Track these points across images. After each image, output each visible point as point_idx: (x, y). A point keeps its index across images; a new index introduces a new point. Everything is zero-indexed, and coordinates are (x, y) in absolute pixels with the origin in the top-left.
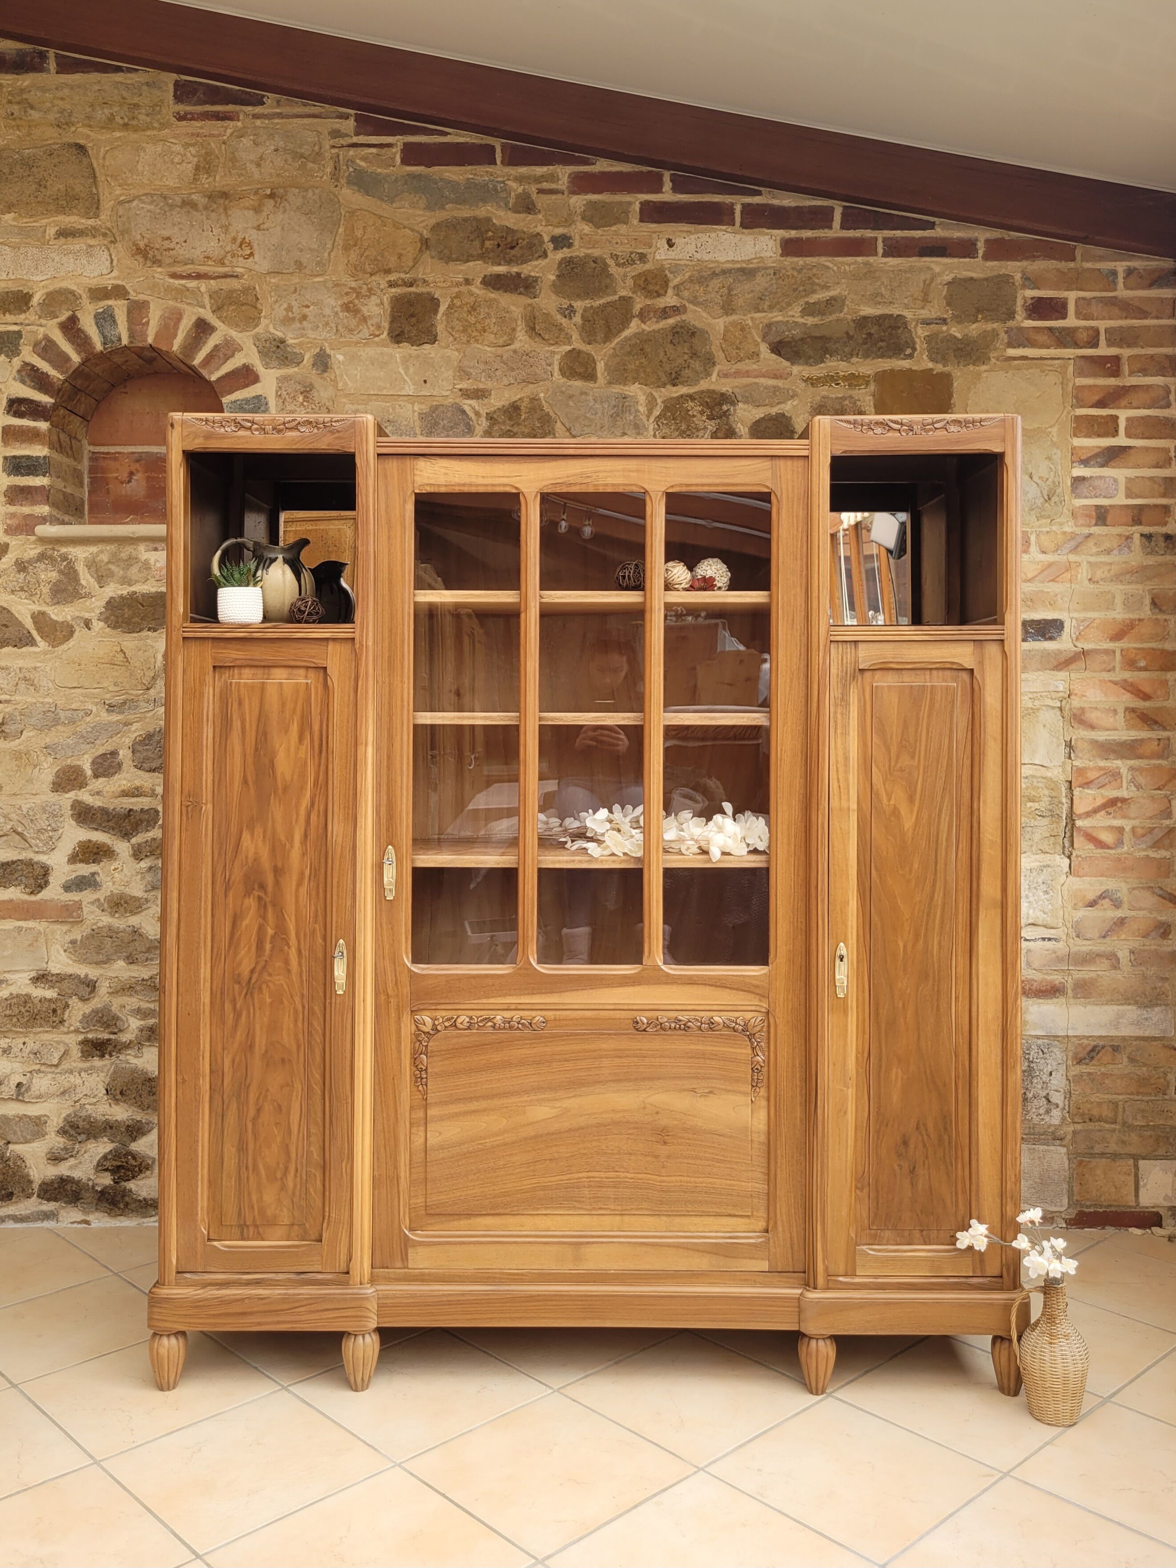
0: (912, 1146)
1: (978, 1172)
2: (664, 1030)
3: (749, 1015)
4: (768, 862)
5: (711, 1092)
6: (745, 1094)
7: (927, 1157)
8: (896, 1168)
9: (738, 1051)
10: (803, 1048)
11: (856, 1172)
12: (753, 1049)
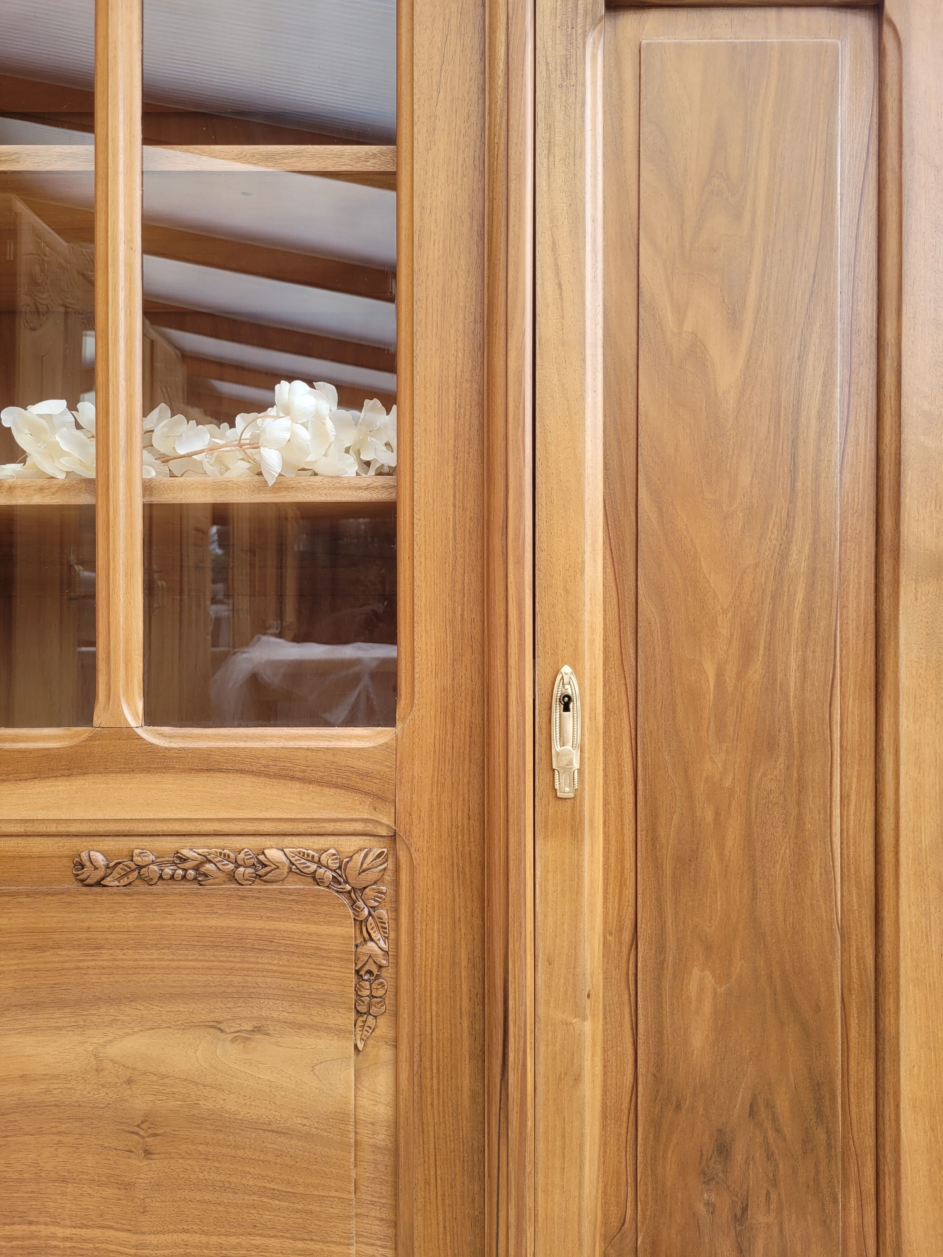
0: (739, 1157)
1: (898, 1218)
2: (148, 881)
3: (350, 844)
4: (396, 487)
5: (257, 1030)
6: (339, 1032)
7: (775, 1183)
8: (701, 1209)
9: (324, 929)
10: (477, 921)
11: (605, 1223)
12: (360, 923)
